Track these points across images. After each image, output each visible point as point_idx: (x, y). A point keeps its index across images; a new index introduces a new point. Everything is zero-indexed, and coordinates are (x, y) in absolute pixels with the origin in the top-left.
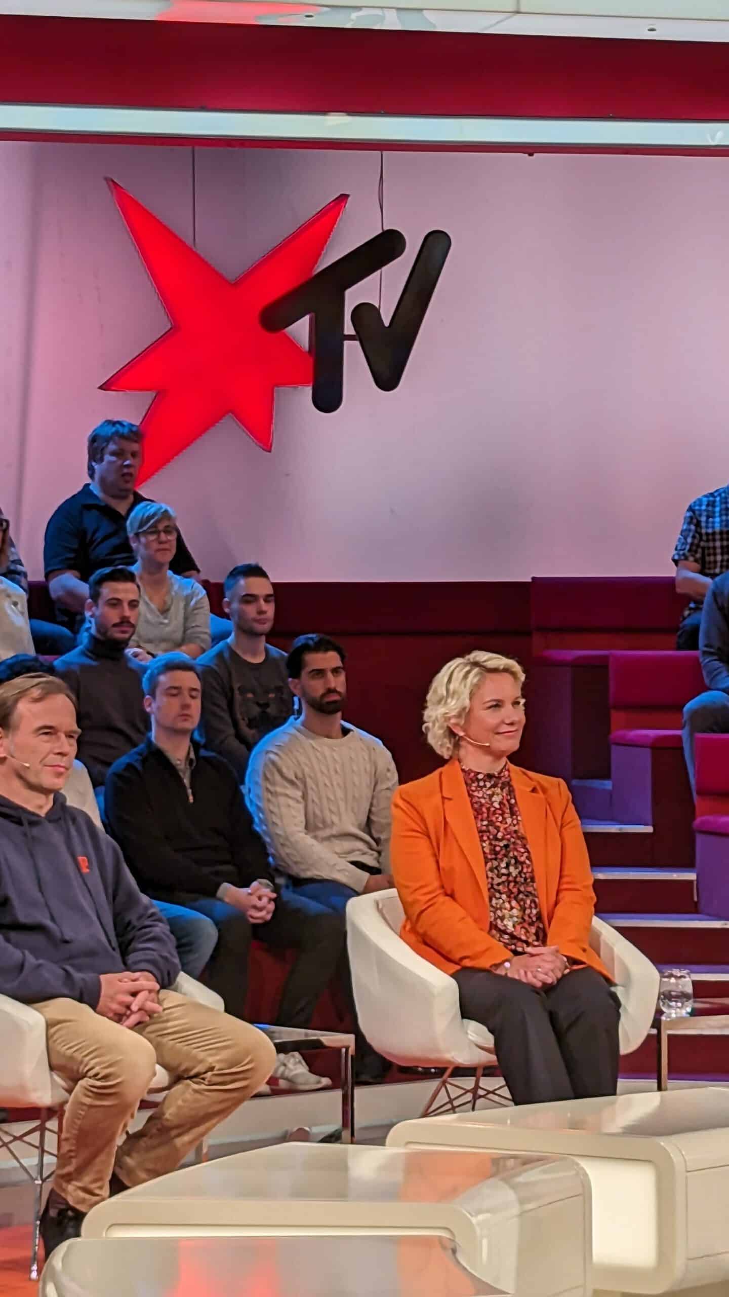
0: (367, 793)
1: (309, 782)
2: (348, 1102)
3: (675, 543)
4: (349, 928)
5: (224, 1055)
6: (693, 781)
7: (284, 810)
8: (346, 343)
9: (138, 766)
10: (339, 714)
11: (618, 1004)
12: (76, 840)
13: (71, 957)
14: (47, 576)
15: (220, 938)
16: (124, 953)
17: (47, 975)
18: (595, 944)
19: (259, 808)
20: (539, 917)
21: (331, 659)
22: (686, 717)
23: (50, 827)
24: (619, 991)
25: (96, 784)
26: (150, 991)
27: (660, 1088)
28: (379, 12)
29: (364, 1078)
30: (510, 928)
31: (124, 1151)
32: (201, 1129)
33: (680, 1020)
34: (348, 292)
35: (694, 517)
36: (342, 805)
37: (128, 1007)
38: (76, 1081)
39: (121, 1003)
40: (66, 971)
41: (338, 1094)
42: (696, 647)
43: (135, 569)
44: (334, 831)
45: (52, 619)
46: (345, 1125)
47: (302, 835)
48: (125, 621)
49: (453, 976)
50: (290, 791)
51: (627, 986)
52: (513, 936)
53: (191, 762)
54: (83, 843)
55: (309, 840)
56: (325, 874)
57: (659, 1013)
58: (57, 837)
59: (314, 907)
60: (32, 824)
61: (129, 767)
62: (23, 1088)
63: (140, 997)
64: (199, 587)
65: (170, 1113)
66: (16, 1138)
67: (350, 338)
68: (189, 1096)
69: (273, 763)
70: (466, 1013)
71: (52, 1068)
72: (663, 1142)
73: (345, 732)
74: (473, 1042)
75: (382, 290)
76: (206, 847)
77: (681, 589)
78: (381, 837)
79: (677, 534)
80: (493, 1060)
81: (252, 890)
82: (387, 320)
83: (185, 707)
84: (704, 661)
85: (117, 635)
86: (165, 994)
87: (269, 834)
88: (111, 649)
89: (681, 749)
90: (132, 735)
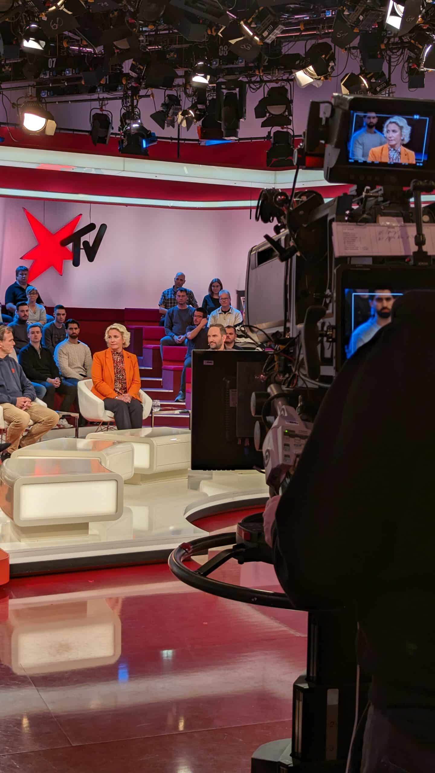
0: (84, 357)
1: (70, 354)
2: (77, 431)
3: (159, 301)
4: (78, 389)
5: (47, 417)
6: (162, 357)
7: (63, 361)
8: (81, 250)
9: (27, 349)
10: (77, 338)
11: (142, 407)
12: (11, 364)
13: (10, 393)
14: (6, 303)
15: (47, 391)
16: (23, 392)
17: (4, 397)
18: (139, 395)
19: (58, 361)
20: (126, 388)
21: (75, 325)
22: (161, 342)
23: (5, 362)
24: (143, 404)
25: (17, 354)
26: (29, 401)
27: (152, 428)
28: (90, 169)
29: (82, 425)
30: (118, 391)
31: (21, 440)
32: (41, 435)
34: (82, 238)
35: (164, 295)
36: (78, 360)
37: (23, 405)
38: (10, 423)
40: (8, 397)
41: (74, 429)
42: (163, 326)
43: (27, 302)
44: (76, 366)
45: (7, 314)
46: (76, 434)
48: (25, 315)
49: (104, 400)
50: (65, 356)
51: (145, 403)
52: (119, 392)
53: (40, 349)
54: (13, 365)
55: (69, 368)
56: (72, 376)
57: (152, 410)
58: (6, 364)
59: (70, 384)
60: (1, 361)
61: (25, 350)
63: (26, 403)
64: (43, 307)
65: (33, 431)
67: (82, 249)
68: (38, 427)
69: (61, 350)
70: (106, 408)
71: (5, 420)
72: (151, 439)
73: (79, 343)
74: (108, 416)
75: (90, 237)
76: (44, 370)
77: (160, 312)
78: (87, 368)
79: (160, 299)
80: (113, 420)
81: (55, 380)
82: (91, 245)
83: (36, 336)
84: (166, 329)
85: (24, 319)
86: (33, 403)
87: (59, 367)
88: (22, 322)
89: (159, 350)
90: (25, 342)
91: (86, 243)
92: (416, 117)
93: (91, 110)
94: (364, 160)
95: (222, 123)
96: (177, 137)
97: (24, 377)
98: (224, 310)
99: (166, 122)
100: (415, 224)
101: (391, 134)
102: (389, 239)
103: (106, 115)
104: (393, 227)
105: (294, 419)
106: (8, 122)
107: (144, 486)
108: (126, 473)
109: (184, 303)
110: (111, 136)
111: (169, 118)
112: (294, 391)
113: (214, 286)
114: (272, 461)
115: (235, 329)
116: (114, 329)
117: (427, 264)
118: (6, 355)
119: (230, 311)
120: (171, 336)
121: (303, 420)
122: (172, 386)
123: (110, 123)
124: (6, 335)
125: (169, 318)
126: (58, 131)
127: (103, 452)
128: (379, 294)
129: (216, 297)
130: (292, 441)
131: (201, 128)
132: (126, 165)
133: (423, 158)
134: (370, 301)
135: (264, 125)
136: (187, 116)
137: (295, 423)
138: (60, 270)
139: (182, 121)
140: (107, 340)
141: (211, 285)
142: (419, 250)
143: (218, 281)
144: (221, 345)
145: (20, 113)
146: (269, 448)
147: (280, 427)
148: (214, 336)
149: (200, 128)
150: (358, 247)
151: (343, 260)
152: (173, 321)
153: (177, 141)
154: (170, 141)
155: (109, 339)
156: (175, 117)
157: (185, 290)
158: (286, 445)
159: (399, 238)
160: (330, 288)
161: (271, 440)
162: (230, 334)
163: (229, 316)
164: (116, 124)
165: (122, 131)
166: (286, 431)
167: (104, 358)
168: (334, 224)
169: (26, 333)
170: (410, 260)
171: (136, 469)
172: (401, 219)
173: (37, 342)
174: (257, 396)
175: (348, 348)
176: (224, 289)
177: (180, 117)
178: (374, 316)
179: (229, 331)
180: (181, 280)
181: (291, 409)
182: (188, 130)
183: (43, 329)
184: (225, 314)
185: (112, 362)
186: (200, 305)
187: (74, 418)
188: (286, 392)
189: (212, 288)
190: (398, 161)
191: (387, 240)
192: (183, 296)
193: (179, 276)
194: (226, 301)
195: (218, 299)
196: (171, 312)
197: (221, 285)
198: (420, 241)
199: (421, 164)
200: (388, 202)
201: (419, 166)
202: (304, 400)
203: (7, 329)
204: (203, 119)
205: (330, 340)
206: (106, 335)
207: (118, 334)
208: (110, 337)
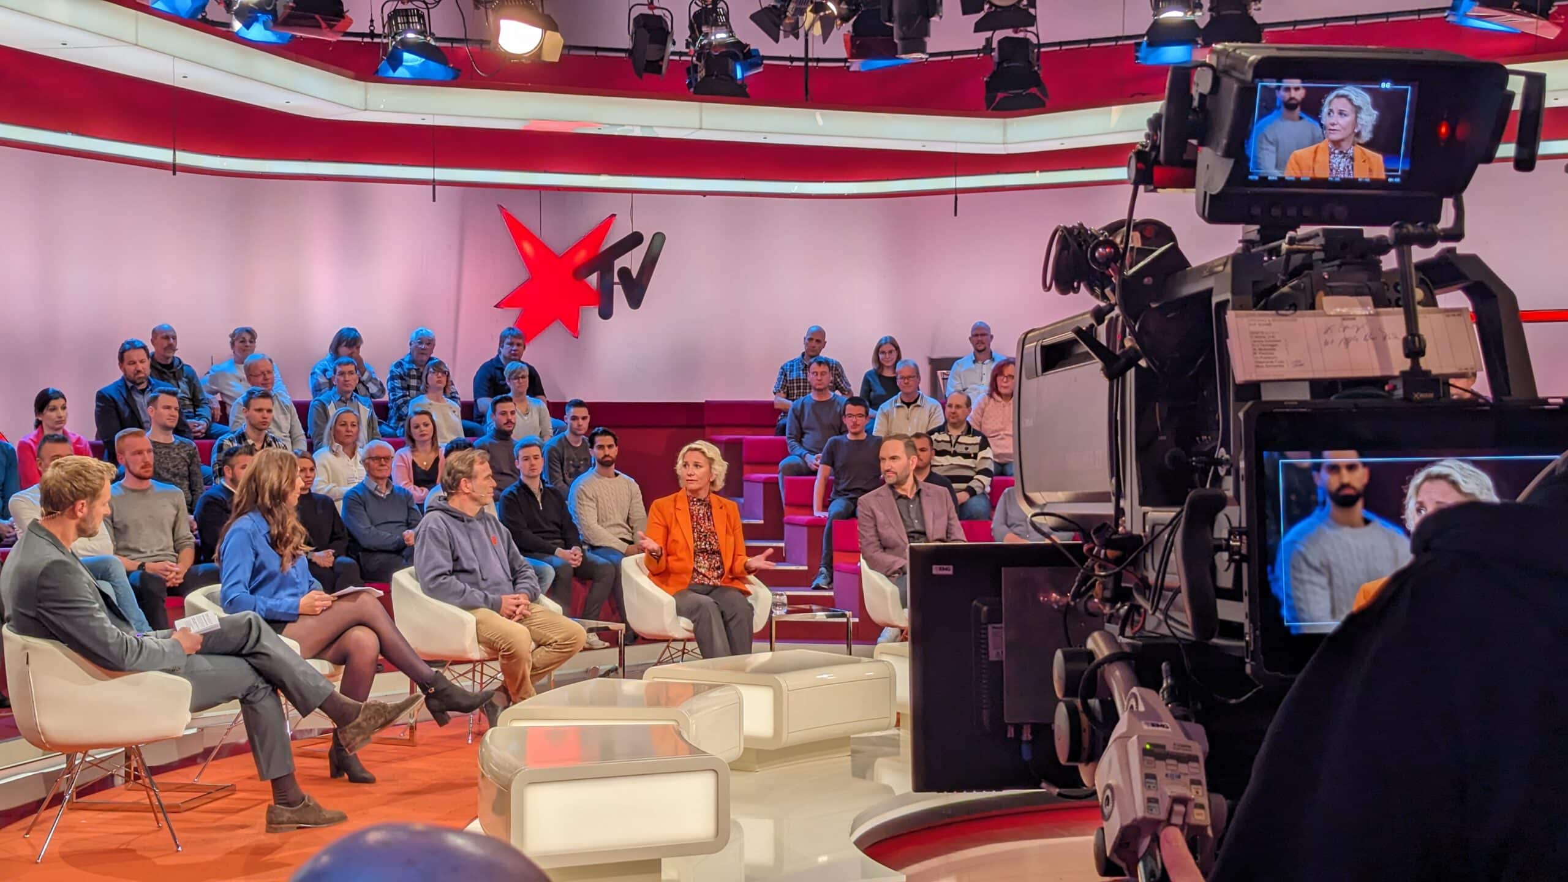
0: (627, 504)
1: (599, 500)
2: (622, 654)
3: (774, 384)
5: (562, 635)
6: (783, 499)
7: (587, 513)
9: (515, 492)
10: (614, 465)
12: (489, 526)
13: (488, 587)
14: (472, 399)
15: (557, 576)
16: (514, 583)
17: (477, 596)
19: (575, 512)
21: (609, 440)
22: (780, 468)
23: (477, 522)
24: (753, 602)
26: (525, 605)
27: (771, 649)
28: (631, 128)
29: (631, 643)
32: (549, 668)
33: (781, 616)
34: (616, 262)
35: (784, 373)
36: (615, 510)
37: (515, 612)
39: (511, 610)
40: (486, 594)
41: (617, 650)
42: (784, 434)
43: (510, 395)
44: (612, 523)
45: (472, 420)
46: (620, 665)
47: (596, 525)
48: (509, 422)
49: (674, 596)
50: (591, 504)
53: (541, 490)
54: (492, 527)
55: (600, 527)
56: (607, 544)
57: (771, 612)
58: (481, 527)
59: (601, 560)
60: (469, 521)
61: (511, 493)
62: (465, 651)
63: (521, 607)
64: (544, 403)
66: (460, 675)
67: (617, 283)
68: (543, 653)
69: (582, 490)
70: (679, 613)
71: (479, 642)
72: (775, 676)
73: (617, 475)
74: (683, 627)
75: (632, 261)
76: (549, 531)
77: (776, 407)
78: (635, 526)
79: (776, 381)
80: (692, 635)
81: (571, 551)
82: (634, 276)
83: (532, 465)
84: (789, 441)
85: (506, 428)
86: (533, 605)
87: (579, 524)
88: (503, 435)
89: (778, 483)
90: (511, 476)
91: (625, 272)
92: (1386, 85)
93: (630, 10)
94: (1280, 175)
95: (895, 26)
96: (803, 55)
97: (514, 553)
98: (906, 400)
99: (781, 28)
100: (1401, 310)
101: (1336, 118)
102: (1347, 341)
103: (660, 17)
104: (1353, 318)
105: (1159, 718)
106: (468, 37)
107: (764, 775)
108: (725, 749)
109: (825, 389)
110: (672, 57)
111: (787, 21)
112: (1143, 646)
113: (883, 352)
114: (1119, 808)
115: (931, 440)
116: (696, 449)
117: (1431, 395)
118: (478, 508)
119: (919, 403)
120: (800, 456)
121: (1176, 718)
122: (804, 556)
123: (668, 33)
124: (477, 467)
125: (794, 418)
126: (566, 52)
127: (683, 709)
128: (1331, 457)
129: (888, 373)
130: (1160, 768)
131: (852, 36)
132: (704, 117)
133: (1402, 166)
134: (1315, 473)
135: (979, 27)
136: (822, 14)
137: (1163, 726)
138: (573, 327)
139: (812, 25)
140: (679, 472)
141: (878, 351)
142: (1412, 368)
143: (893, 342)
144: (907, 477)
145: (491, 19)
146: (1110, 782)
147: (1135, 738)
148: (893, 458)
149: (849, 38)
150: (1282, 362)
151: (1252, 389)
152: (804, 424)
153: (802, 64)
154: (788, 63)
155: (683, 469)
156: (800, 17)
157: (826, 362)
158: (1149, 777)
159: (1365, 339)
160: (1225, 444)
161: (1116, 766)
162: (922, 450)
163: (917, 411)
164: (681, 33)
165: (692, 48)
166: (1148, 746)
167: (672, 510)
168: (1231, 316)
169: (512, 460)
170: (1395, 388)
171: (748, 739)
172: (1368, 299)
173: (534, 477)
174: (1067, 658)
175: (1273, 571)
176: (903, 358)
177: (809, 16)
178: (1324, 503)
179: (920, 443)
180: (818, 341)
181: (1150, 694)
182: (824, 42)
183: (546, 449)
184: (908, 407)
185: (689, 517)
186: (857, 391)
187: (616, 632)
188: (1127, 649)
189: (881, 356)
190: (1349, 174)
191: (1342, 345)
192: (822, 374)
193: (813, 333)
194: (911, 383)
195: (895, 379)
196: (799, 407)
197: (897, 348)
198: (1414, 348)
199: (1398, 180)
200: (1337, 262)
201: (1393, 184)
202: (1173, 673)
203: (479, 455)
204: (855, 18)
205: (1237, 557)
206: (680, 462)
207: (702, 460)
208: (685, 465)
